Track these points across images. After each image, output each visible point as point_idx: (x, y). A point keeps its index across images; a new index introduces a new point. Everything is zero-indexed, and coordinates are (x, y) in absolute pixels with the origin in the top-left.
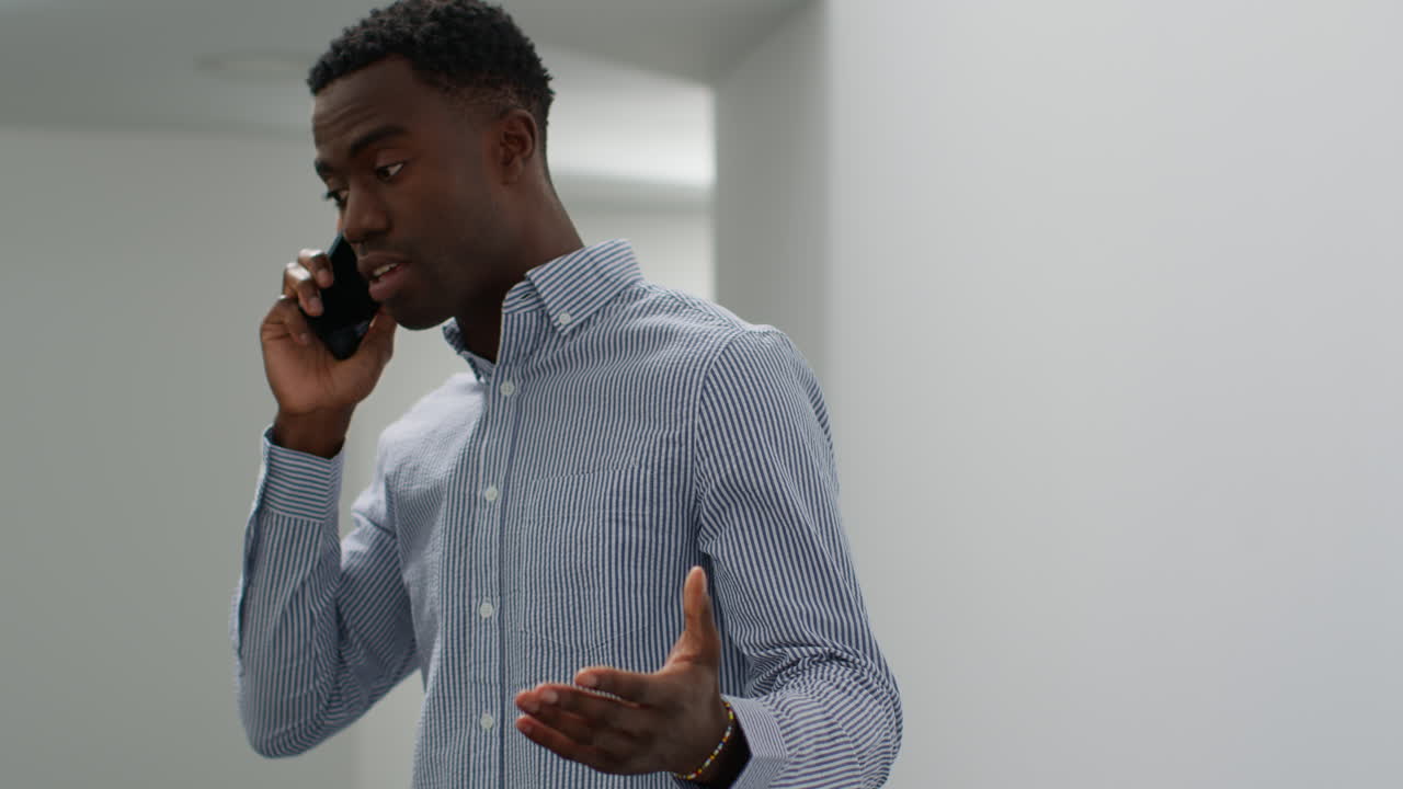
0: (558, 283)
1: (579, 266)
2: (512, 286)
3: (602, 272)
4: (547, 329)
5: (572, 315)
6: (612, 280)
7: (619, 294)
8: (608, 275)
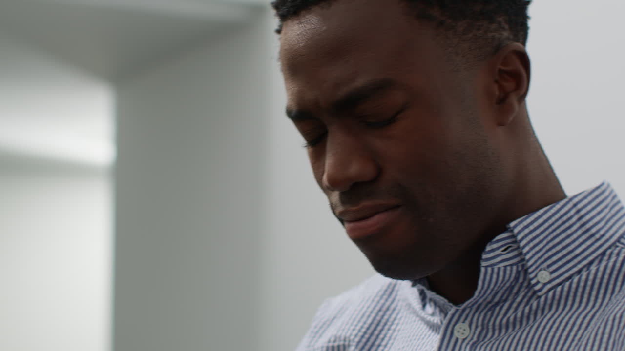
0: (541, 237)
1: (565, 218)
2: (494, 237)
3: (588, 226)
4: (522, 284)
5: (552, 273)
6: (597, 236)
7: (604, 253)
8: (593, 230)
